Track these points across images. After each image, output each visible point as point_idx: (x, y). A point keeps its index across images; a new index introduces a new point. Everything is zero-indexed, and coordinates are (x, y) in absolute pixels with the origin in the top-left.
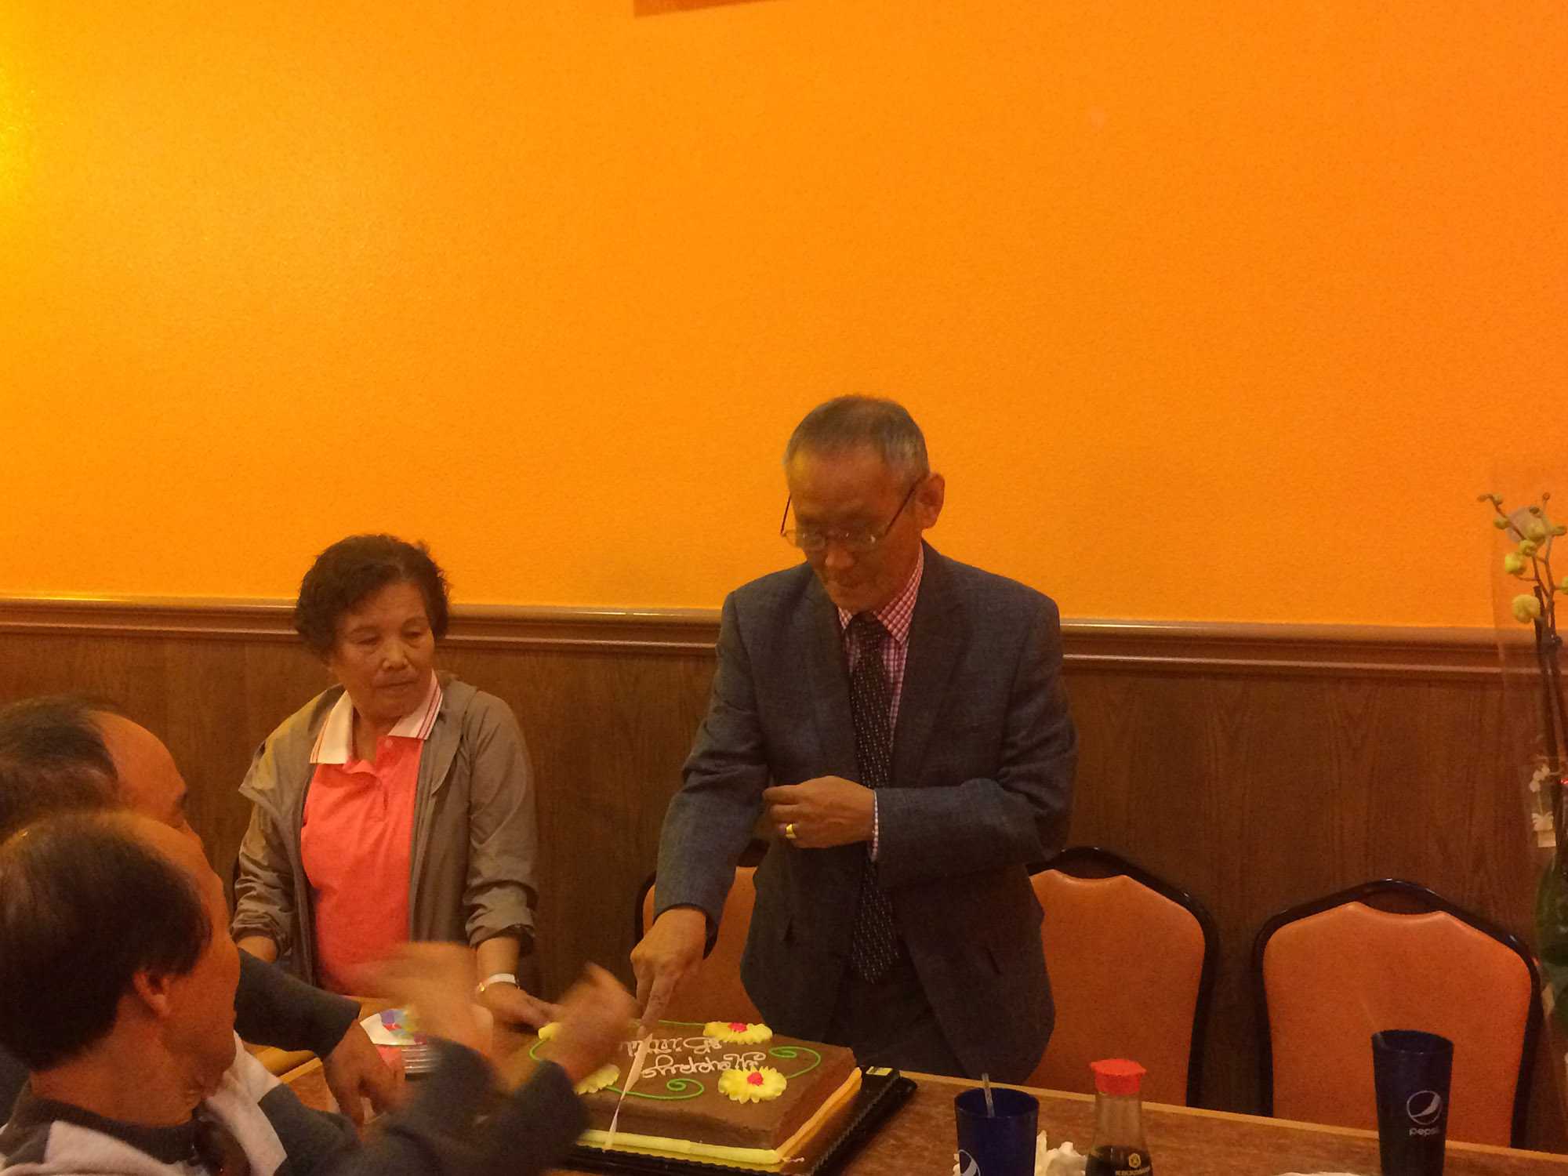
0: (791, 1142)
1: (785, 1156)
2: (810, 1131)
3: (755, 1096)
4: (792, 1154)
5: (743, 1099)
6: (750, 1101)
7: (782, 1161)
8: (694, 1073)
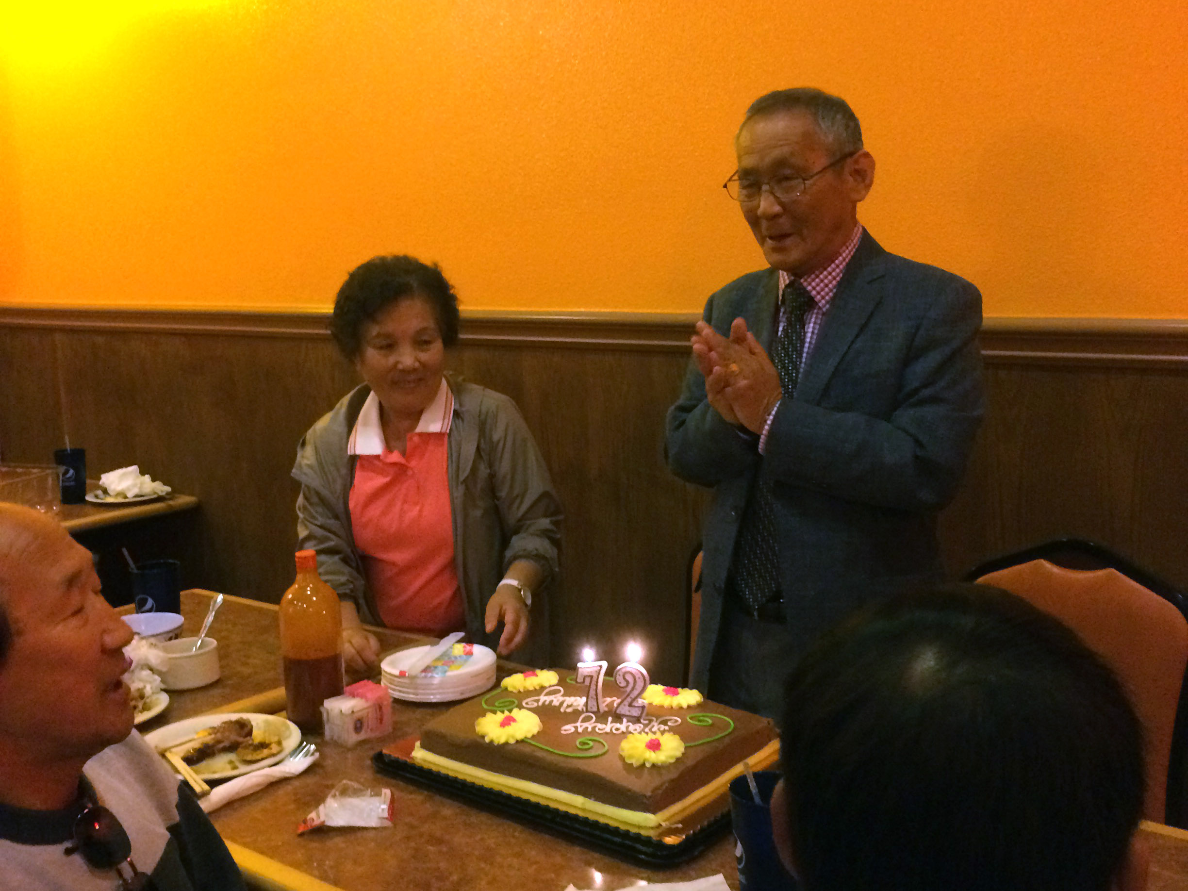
0: (674, 809)
1: (665, 821)
3: (649, 760)
4: (675, 819)
5: (635, 762)
6: (644, 765)
7: (658, 826)
8: (606, 733)
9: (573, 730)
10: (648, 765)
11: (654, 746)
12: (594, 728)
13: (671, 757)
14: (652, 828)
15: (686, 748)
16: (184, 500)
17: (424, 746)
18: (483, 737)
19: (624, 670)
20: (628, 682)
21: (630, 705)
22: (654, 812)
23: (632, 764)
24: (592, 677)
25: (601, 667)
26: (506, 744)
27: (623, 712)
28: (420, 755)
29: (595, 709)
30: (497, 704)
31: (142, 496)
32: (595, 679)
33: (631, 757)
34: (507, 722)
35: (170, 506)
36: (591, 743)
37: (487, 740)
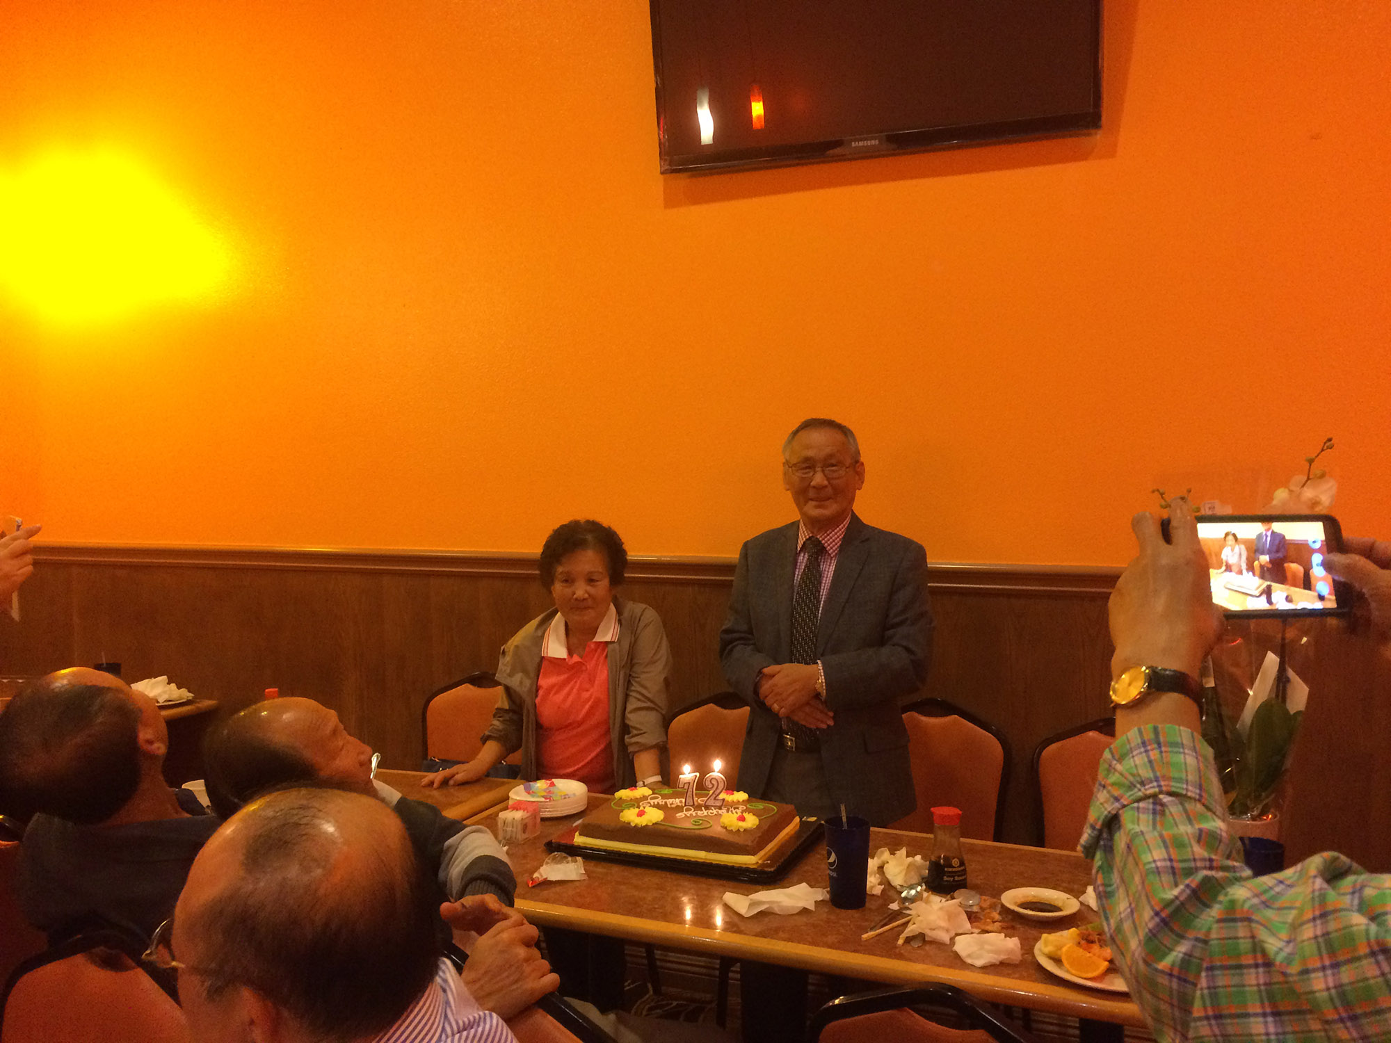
0: (762, 853)
1: (760, 860)
2: (773, 848)
3: (742, 827)
4: (765, 858)
5: (735, 829)
6: (739, 830)
7: (757, 863)
8: (706, 816)
9: (684, 816)
10: (742, 830)
11: (742, 819)
12: (696, 814)
13: (754, 825)
14: (754, 864)
15: (759, 820)
16: (207, 703)
17: (580, 835)
18: (629, 823)
19: (711, 778)
20: (713, 785)
21: (715, 799)
22: (754, 855)
23: (732, 830)
24: (689, 783)
25: (696, 776)
26: (647, 825)
27: (710, 804)
28: (579, 840)
29: (692, 804)
30: (623, 806)
31: (170, 701)
32: (691, 784)
33: (731, 826)
34: (641, 814)
35: (198, 708)
36: (701, 822)
37: (633, 825)
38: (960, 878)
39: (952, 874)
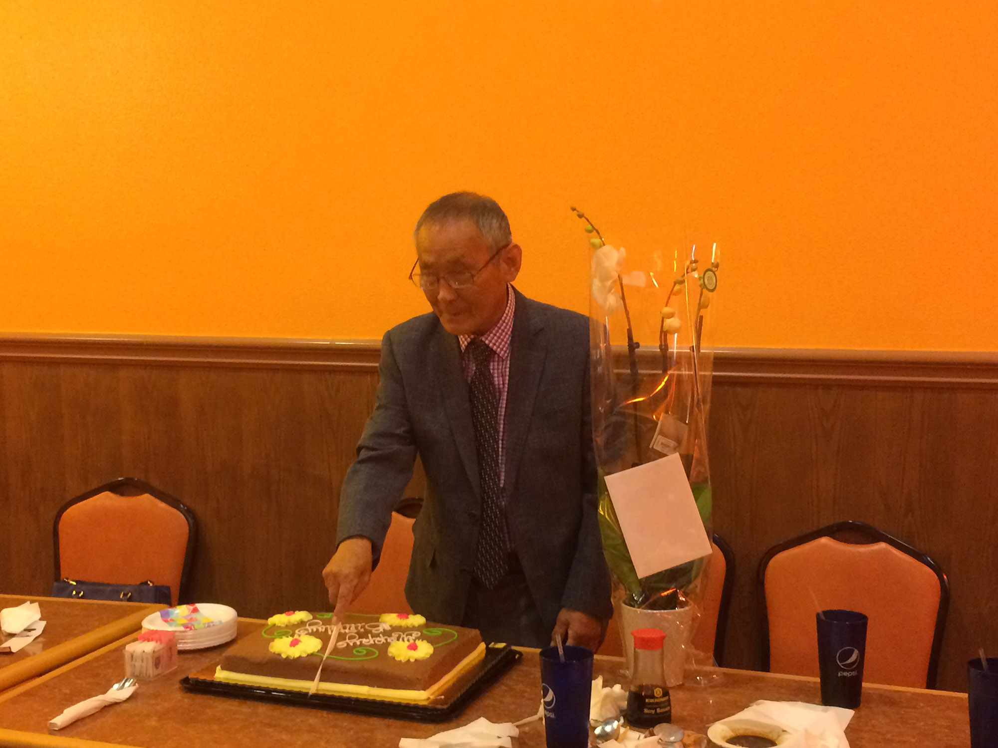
0: (435, 687)
1: (432, 695)
2: (449, 681)
3: (412, 657)
4: (437, 694)
5: (404, 660)
6: (409, 661)
7: (429, 698)
8: (372, 644)
10: (412, 660)
11: (413, 647)
12: (361, 642)
13: (426, 654)
14: (424, 700)
15: (434, 648)
17: (223, 668)
22: (424, 689)
23: (401, 661)
26: (300, 657)
28: (221, 675)
30: (276, 633)
33: (400, 657)
34: (294, 643)
36: (365, 651)
37: (284, 656)
38: (663, 710)
39: (654, 706)
